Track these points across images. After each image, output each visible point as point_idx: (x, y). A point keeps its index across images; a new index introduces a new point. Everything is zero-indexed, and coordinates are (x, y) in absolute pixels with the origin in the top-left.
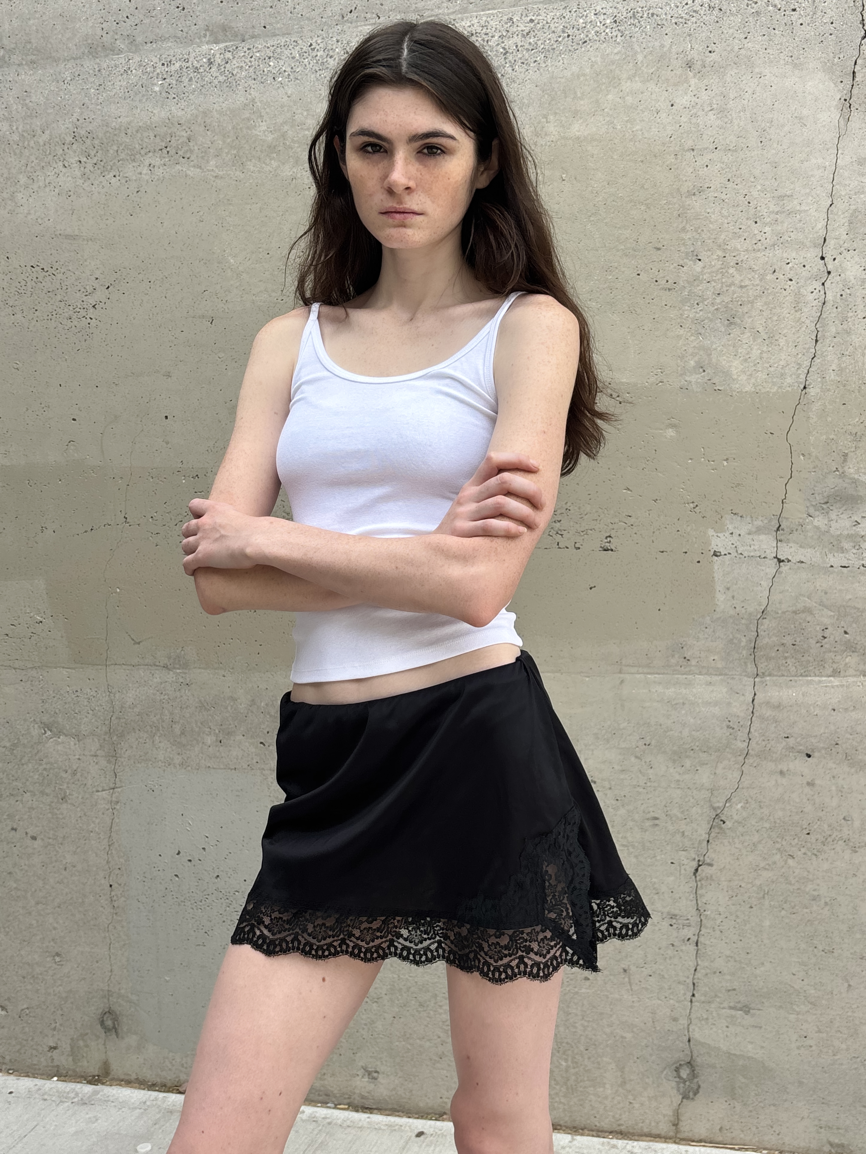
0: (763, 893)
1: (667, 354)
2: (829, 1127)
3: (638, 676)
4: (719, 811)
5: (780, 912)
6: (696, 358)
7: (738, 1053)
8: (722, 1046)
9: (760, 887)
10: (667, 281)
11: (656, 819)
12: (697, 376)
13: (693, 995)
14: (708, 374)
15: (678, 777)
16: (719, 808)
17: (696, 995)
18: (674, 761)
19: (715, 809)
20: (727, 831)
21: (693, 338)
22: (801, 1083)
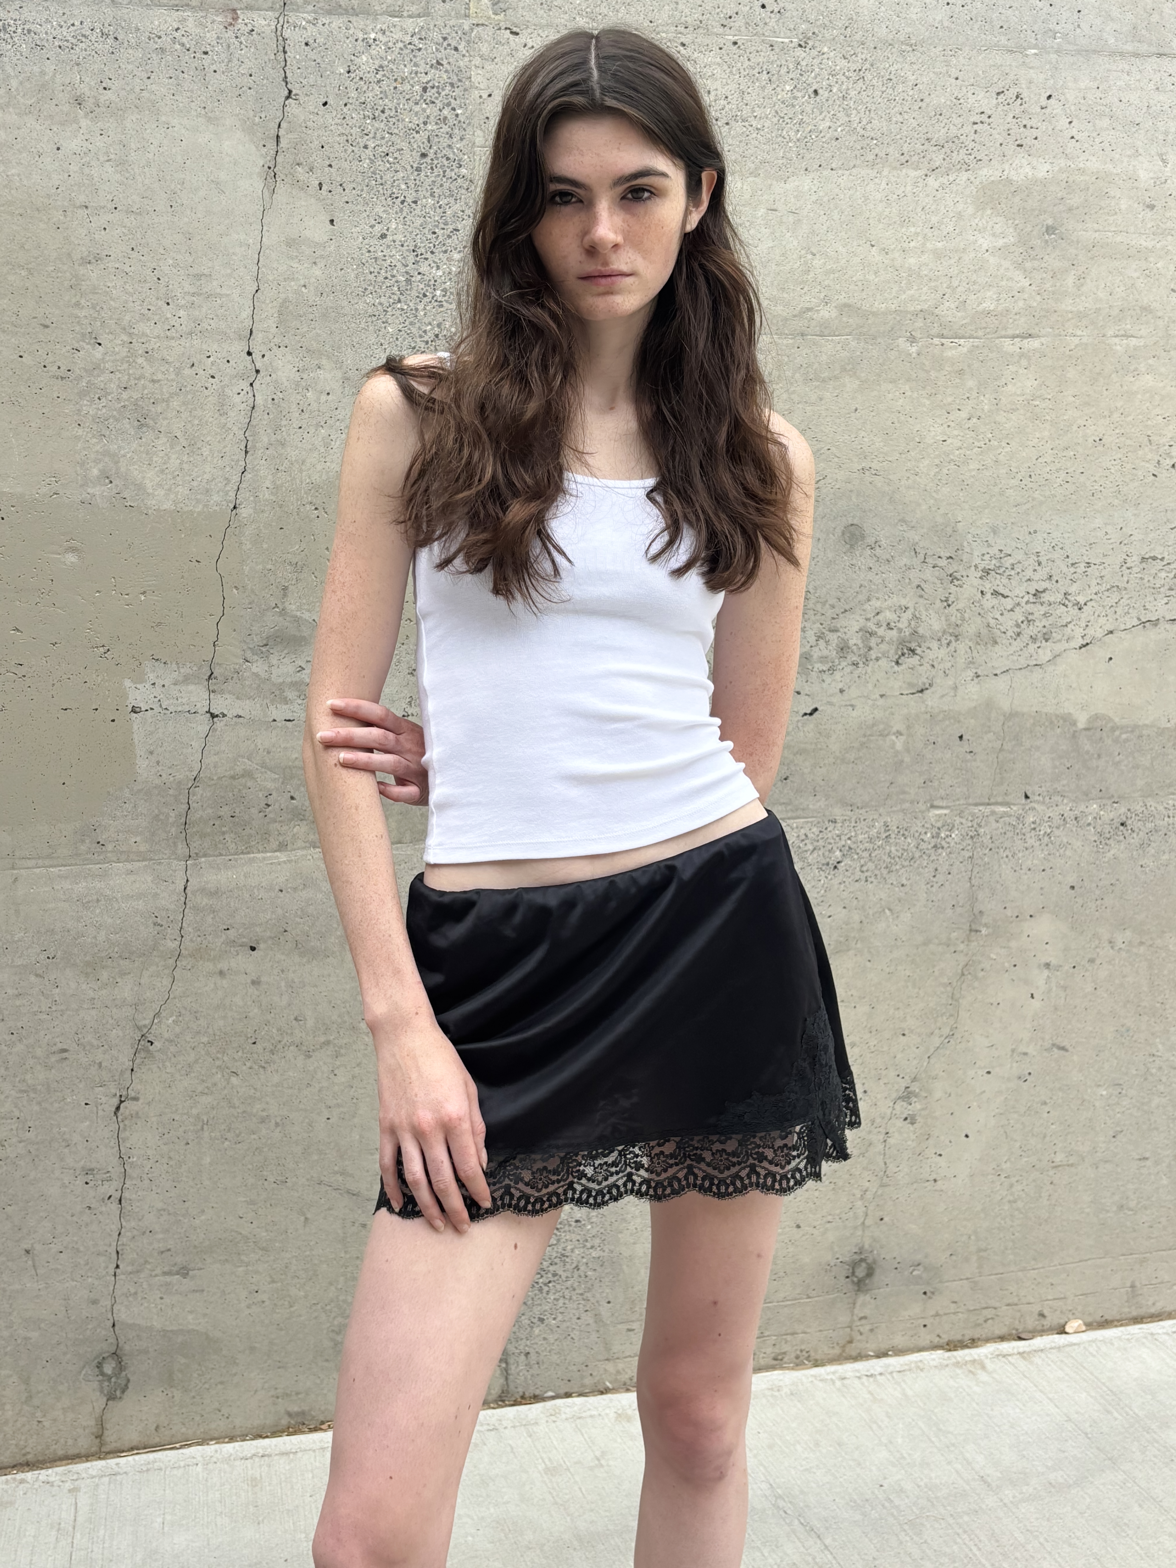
0: (201, 1124)
1: (62, 458)
2: (287, 1395)
3: (37, 871)
4: (145, 1030)
5: (223, 1143)
6: (100, 466)
7: (175, 1328)
8: (155, 1324)
9: (198, 1117)
10: (59, 368)
11: (65, 1051)
12: (103, 488)
13: (117, 1267)
14: (117, 486)
15: (91, 994)
16: (145, 1026)
17: (121, 1267)
18: (87, 975)
19: (139, 1028)
20: (156, 1054)
21: (95, 440)
22: (252, 1349)
